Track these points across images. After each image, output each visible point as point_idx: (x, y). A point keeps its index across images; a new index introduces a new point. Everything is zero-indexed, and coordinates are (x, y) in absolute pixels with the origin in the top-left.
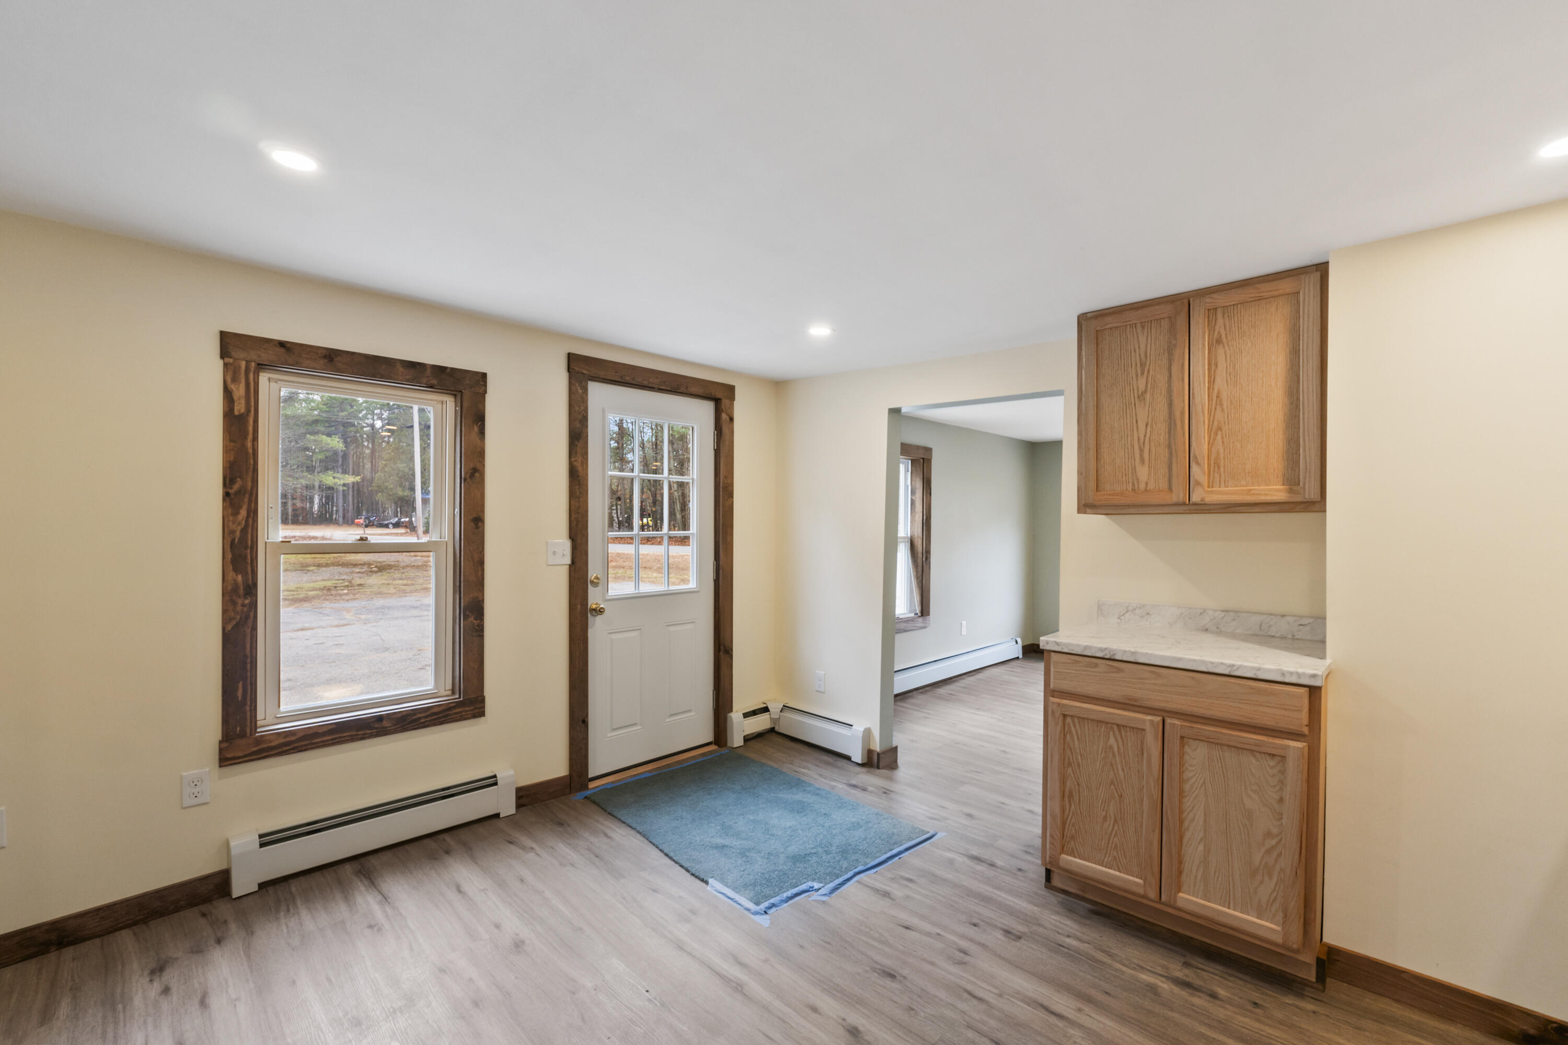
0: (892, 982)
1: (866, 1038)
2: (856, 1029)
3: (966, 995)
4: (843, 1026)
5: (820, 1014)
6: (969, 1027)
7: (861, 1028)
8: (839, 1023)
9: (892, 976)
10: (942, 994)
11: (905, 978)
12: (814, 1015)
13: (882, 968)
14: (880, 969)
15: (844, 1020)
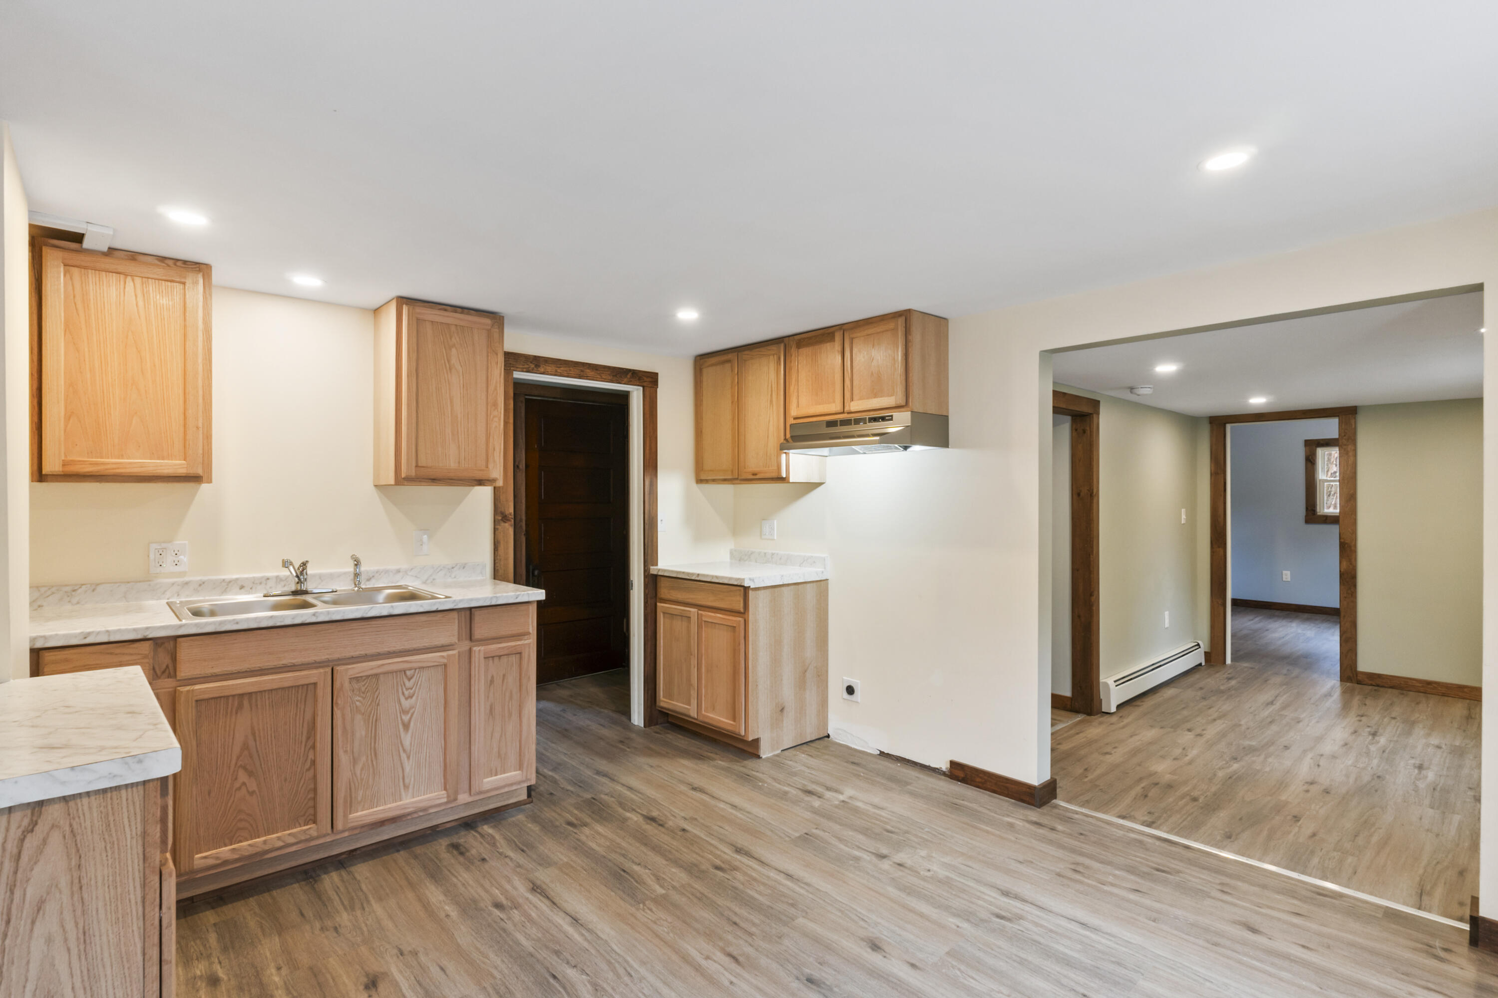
0: (812, 975)
1: (865, 943)
2: (873, 950)
3: (741, 959)
4: (885, 951)
5: (908, 963)
6: (751, 934)
7: (869, 950)
8: (890, 954)
9: (810, 980)
10: (764, 961)
11: (798, 979)
12: (913, 961)
13: (820, 989)
14: (823, 988)
15: (885, 957)
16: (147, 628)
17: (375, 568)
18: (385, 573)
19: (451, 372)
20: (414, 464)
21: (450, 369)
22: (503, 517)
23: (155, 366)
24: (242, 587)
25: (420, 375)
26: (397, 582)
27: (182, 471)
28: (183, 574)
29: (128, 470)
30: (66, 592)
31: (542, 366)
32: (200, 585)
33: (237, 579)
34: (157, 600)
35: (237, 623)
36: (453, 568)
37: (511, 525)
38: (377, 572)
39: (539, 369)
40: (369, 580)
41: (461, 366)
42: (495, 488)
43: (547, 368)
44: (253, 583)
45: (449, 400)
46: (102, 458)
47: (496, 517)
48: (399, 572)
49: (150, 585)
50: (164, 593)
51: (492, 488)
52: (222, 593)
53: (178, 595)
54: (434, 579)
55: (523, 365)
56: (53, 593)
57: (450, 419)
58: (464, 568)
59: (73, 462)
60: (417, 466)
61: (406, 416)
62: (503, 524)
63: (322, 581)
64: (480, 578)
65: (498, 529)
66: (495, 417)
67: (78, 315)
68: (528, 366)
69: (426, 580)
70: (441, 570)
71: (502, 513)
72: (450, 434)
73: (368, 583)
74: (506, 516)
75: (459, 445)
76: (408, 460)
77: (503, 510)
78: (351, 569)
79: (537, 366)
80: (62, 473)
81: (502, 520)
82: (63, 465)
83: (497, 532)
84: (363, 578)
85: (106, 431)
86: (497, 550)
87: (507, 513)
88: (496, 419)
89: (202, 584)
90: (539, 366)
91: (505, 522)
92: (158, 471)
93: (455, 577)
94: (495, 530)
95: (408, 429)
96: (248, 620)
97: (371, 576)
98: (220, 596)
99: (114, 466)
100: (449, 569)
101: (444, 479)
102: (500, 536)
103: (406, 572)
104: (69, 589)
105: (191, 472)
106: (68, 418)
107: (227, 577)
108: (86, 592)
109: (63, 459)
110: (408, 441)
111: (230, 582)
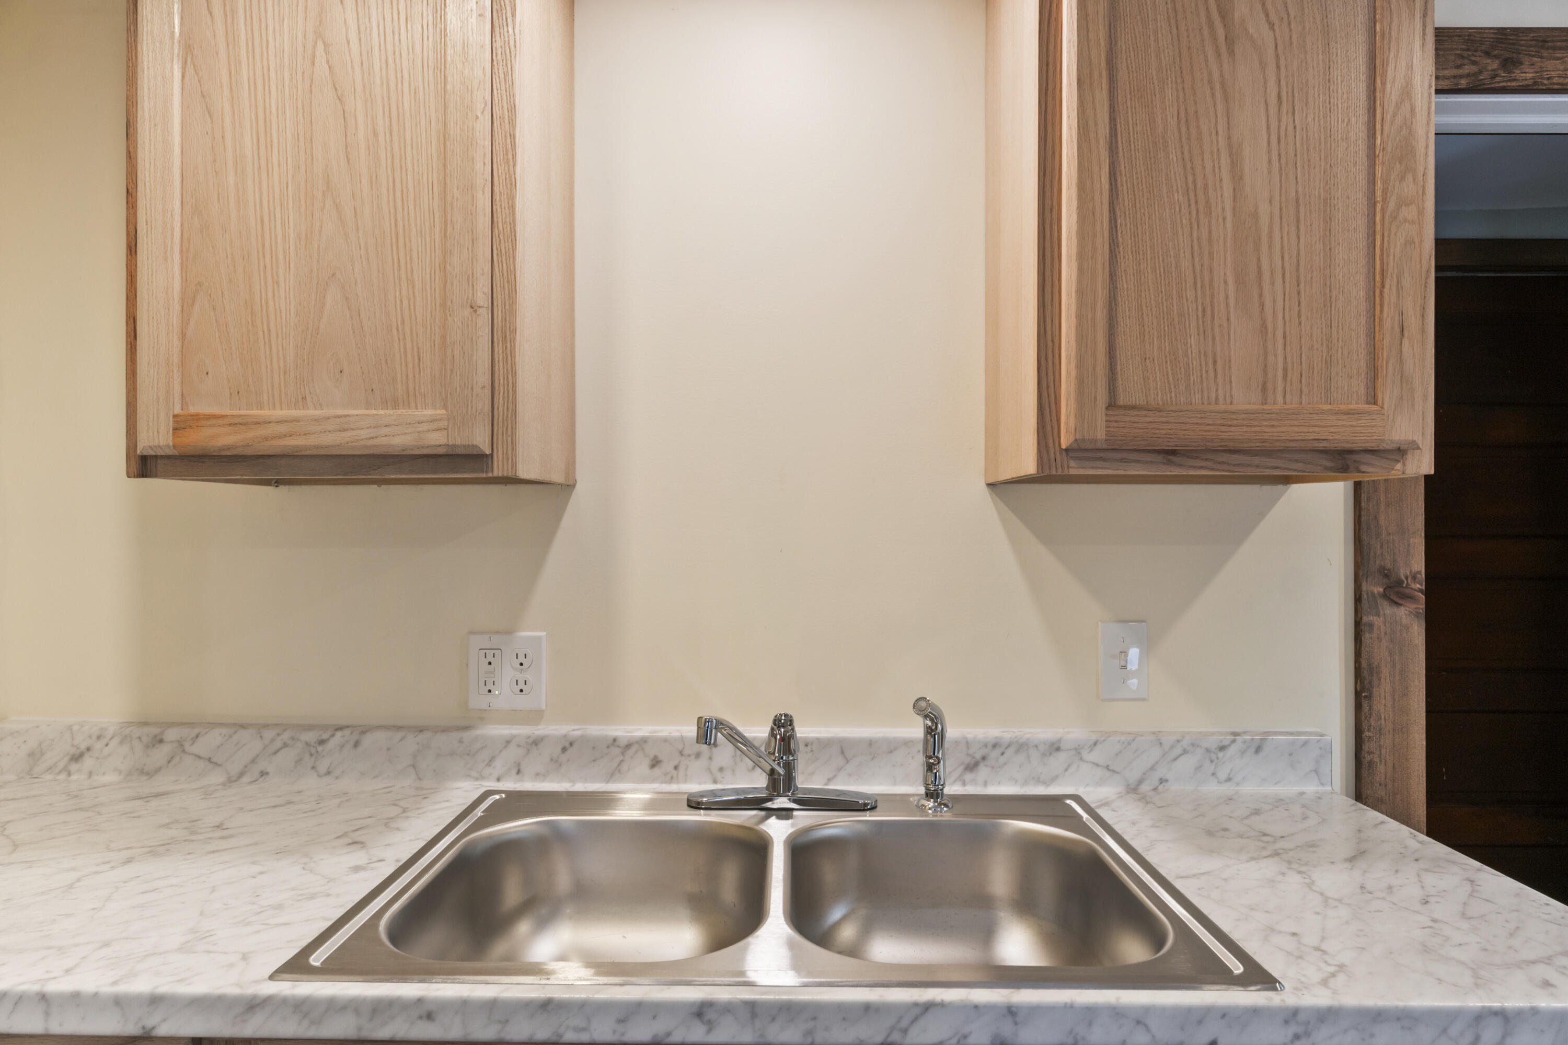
16: (155, 1000)
17: (993, 732)
18: (1018, 751)
19: (1232, 53)
20: (1102, 398)
21: (1230, 42)
22: (1388, 588)
23: (375, 134)
24: (655, 763)
25: (1122, 75)
26: (1054, 779)
27: (436, 440)
28: (535, 716)
29: (312, 441)
30: (308, 744)
31: (1526, 60)
32: (564, 750)
33: (644, 741)
34: (477, 779)
35: (430, 1016)
36: (1222, 748)
37: (1417, 615)
38: (995, 746)
39: (1517, 74)
40: (972, 767)
41: (1272, 26)
42: (1358, 486)
43: (1550, 64)
44: (681, 753)
45: (1225, 161)
46: (261, 406)
47: (1364, 587)
48: (1058, 749)
49: (461, 741)
50: (492, 760)
51: (1350, 484)
52: (612, 775)
53: (518, 772)
54: (1162, 781)
55: (1458, 67)
56: (285, 745)
57: (1229, 225)
58: (1258, 750)
59: (196, 420)
60: (1112, 405)
61: (1075, 228)
62: (1388, 610)
63: (847, 761)
64: (1311, 788)
65: (1371, 625)
66: (1403, 203)
67: (211, 14)
68: (1474, 69)
69: (1140, 782)
70: (1185, 752)
71: (1385, 573)
72: (1231, 280)
73: (968, 776)
74: (1399, 583)
75: (1264, 325)
76: (1081, 382)
77: (1389, 565)
78: (916, 730)
79: (1509, 63)
80: (176, 453)
81: (1385, 596)
82: (175, 429)
83: (1366, 637)
84: (949, 768)
85: (269, 330)
86: (1369, 697)
87: (1403, 572)
88: (1409, 212)
89: (568, 745)
90: (1517, 63)
91: (1398, 604)
92: (383, 441)
93: (1229, 779)
94: (1359, 630)
95: (1081, 270)
96: (463, 1006)
97: (978, 756)
98: (608, 782)
99: (283, 429)
100: (1208, 750)
101: (1208, 450)
102: (1379, 651)
103: (1078, 751)
104: (311, 736)
105: (458, 442)
106: (188, 301)
107: (622, 731)
108: (342, 746)
109: (178, 410)
110: (1080, 317)
111: (628, 746)
